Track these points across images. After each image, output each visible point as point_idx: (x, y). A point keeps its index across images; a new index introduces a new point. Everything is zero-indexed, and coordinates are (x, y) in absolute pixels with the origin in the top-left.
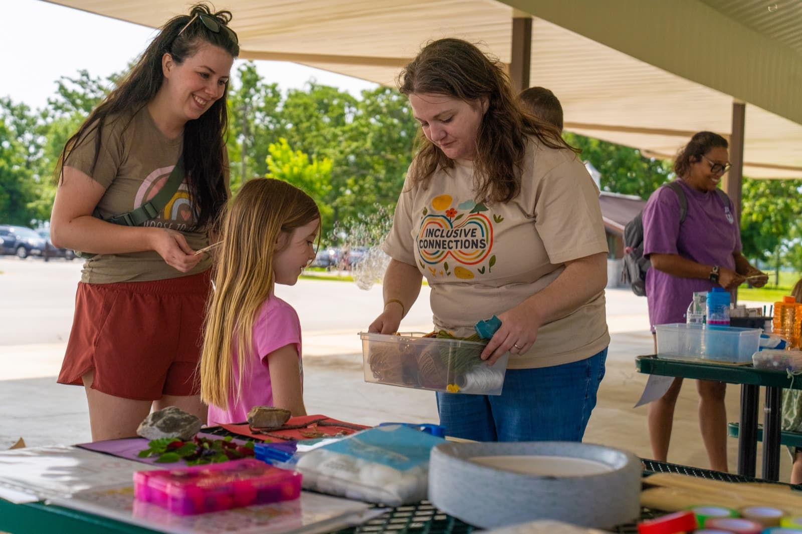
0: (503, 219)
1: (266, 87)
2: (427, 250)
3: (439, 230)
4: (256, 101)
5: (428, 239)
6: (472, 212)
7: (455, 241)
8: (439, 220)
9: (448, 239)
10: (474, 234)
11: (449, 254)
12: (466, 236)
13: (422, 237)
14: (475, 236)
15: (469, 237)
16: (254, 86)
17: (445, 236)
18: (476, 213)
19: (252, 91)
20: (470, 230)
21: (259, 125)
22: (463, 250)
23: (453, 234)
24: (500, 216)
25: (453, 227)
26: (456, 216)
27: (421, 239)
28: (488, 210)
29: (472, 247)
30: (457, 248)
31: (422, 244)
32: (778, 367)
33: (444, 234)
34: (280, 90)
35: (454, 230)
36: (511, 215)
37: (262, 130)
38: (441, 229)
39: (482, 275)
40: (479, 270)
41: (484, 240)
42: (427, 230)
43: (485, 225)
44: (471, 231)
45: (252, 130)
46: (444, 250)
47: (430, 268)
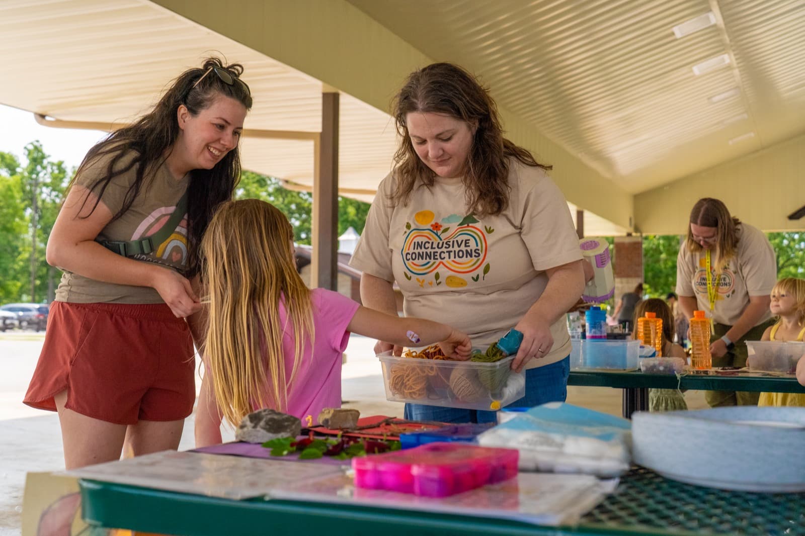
0: (493, 230)
1: (53, 164)
2: (416, 262)
3: (429, 243)
4: (43, 177)
5: (416, 251)
6: (460, 224)
7: (447, 252)
8: (426, 233)
9: (439, 251)
10: (467, 245)
11: (441, 264)
12: (459, 246)
13: (409, 250)
14: (469, 246)
15: (463, 248)
16: (41, 163)
17: (436, 248)
18: (466, 225)
19: (39, 168)
20: (462, 241)
21: (45, 199)
22: (457, 259)
23: (445, 245)
24: (490, 228)
25: (443, 239)
26: (442, 229)
27: (407, 251)
28: (479, 222)
29: (467, 257)
30: (449, 258)
31: (409, 257)
32: (664, 371)
33: (435, 245)
34: (66, 167)
35: (445, 242)
36: (501, 226)
37: (48, 203)
38: (431, 242)
39: (476, 283)
40: (473, 278)
41: (479, 250)
42: (415, 243)
43: (478, 236)
44: (464, 242)
45: (40, 203)
46: (435, 261)
47: (417, 279)
